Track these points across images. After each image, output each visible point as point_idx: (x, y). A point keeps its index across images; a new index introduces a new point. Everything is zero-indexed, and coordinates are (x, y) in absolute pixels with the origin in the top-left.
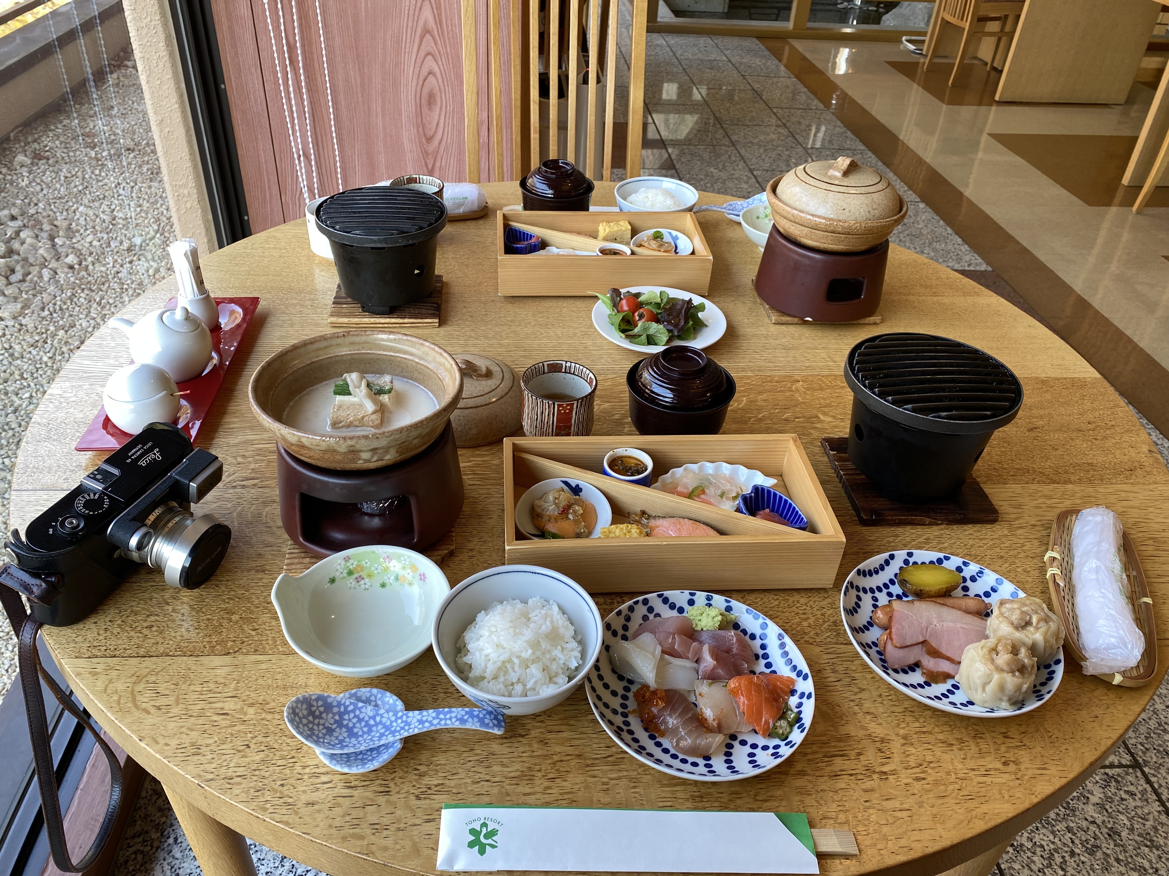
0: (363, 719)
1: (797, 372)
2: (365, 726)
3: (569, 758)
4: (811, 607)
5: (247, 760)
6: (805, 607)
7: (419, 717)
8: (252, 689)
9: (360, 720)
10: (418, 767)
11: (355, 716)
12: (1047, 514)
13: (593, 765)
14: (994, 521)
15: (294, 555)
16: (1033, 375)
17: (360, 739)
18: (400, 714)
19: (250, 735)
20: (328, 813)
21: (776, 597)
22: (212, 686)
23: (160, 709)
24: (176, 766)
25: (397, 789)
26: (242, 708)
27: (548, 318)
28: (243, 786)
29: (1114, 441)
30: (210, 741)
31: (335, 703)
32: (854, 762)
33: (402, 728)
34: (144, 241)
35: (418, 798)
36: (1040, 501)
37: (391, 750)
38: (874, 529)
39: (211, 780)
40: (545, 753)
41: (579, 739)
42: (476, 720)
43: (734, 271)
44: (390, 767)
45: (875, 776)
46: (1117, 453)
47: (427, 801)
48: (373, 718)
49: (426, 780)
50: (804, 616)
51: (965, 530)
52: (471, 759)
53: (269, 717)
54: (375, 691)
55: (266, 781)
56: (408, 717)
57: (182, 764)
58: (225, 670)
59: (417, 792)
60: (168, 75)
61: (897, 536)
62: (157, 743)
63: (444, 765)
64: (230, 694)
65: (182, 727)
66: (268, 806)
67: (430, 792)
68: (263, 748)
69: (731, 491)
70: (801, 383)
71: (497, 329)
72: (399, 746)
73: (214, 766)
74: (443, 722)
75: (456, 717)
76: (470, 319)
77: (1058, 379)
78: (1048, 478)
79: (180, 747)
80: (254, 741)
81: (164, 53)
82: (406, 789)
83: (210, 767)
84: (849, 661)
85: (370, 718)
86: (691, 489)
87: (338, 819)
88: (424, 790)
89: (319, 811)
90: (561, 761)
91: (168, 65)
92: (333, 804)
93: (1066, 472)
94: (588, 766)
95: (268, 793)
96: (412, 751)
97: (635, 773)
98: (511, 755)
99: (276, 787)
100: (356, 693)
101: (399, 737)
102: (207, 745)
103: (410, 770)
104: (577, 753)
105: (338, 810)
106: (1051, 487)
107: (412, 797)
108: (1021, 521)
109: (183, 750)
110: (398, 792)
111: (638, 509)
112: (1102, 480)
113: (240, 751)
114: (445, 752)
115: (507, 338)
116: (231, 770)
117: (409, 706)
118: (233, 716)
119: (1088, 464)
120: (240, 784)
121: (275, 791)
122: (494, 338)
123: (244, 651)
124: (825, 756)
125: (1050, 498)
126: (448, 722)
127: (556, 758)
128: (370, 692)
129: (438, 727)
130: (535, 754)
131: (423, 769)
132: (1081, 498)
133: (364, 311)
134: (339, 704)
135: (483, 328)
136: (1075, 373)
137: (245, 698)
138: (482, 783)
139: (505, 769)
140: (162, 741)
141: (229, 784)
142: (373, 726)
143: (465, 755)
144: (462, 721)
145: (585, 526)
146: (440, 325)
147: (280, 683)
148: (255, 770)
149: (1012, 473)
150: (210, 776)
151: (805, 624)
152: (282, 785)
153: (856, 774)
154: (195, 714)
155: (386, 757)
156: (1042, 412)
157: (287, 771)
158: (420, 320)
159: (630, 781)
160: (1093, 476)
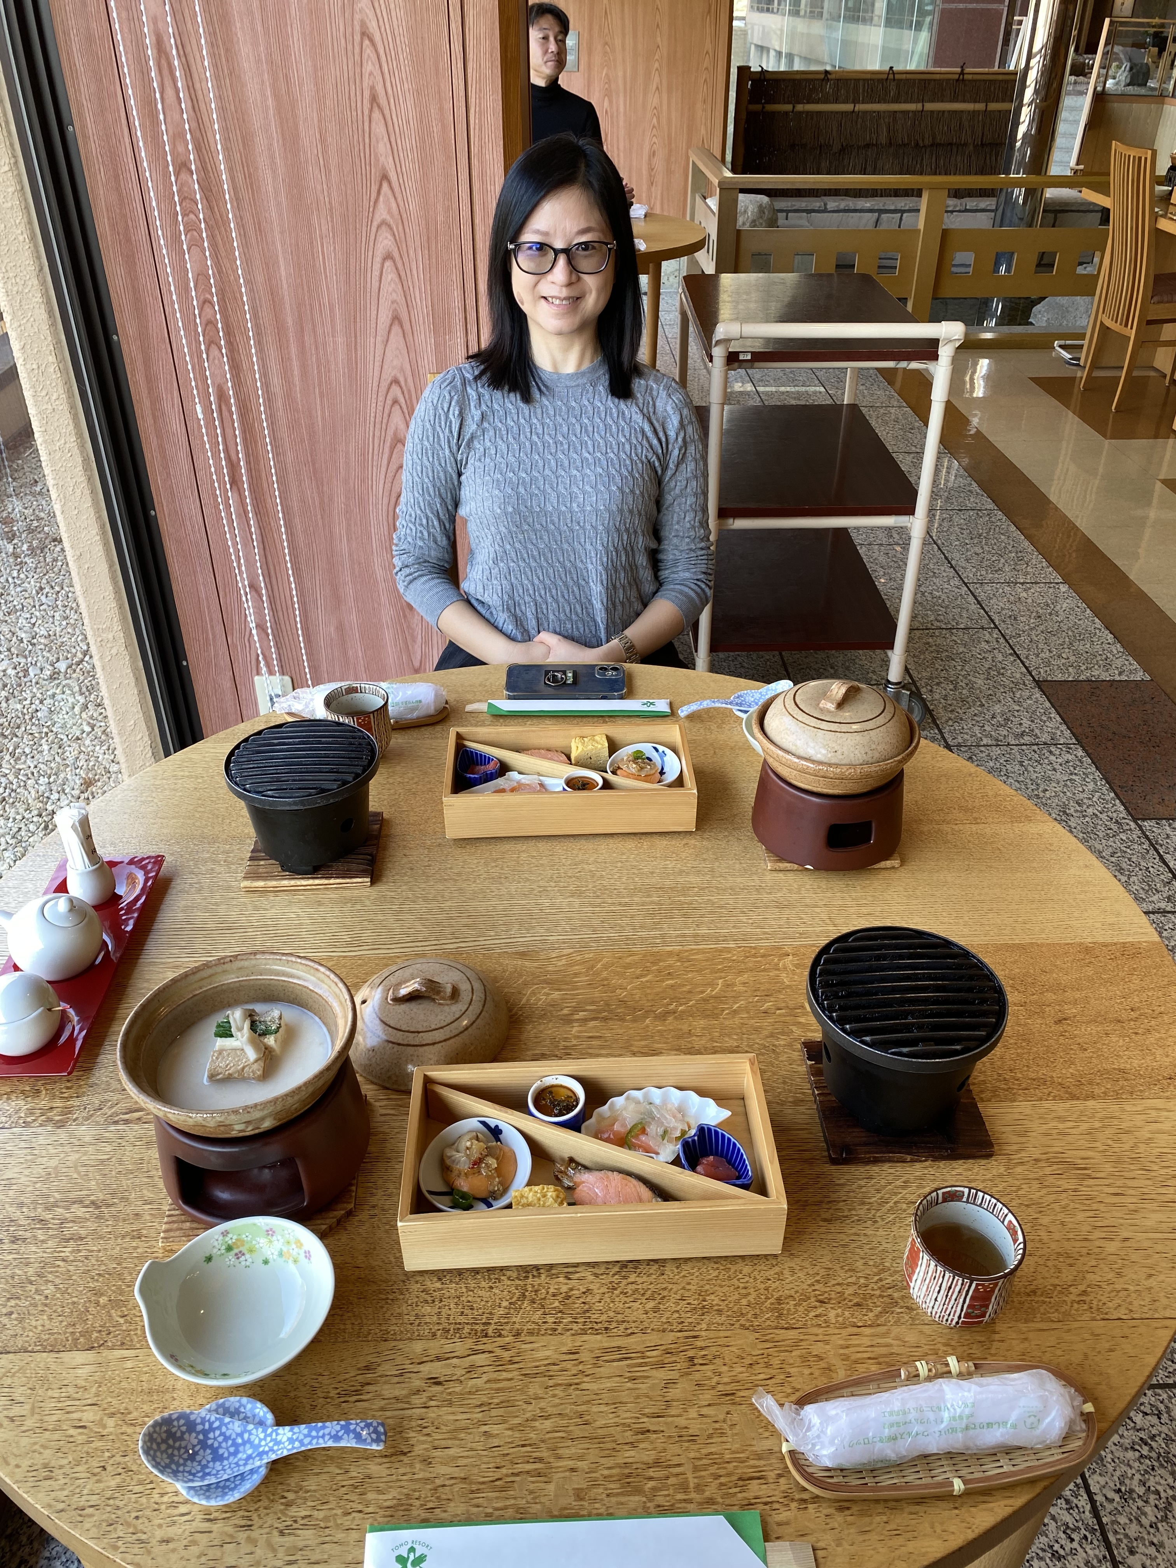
0: (229, 1437)
1: (788, 942)
2: (232, 1446)
3: (453, 1481)
4: (755, 1278)
5: (102, 1485)
6: (747, 1279)
7: (290, 1434)
8: (114, 1394)
9: (226, 1439)
10: (286, 1494)
11: (222, 1434)
12: (1056, 1143)
13: (478, 1491)
14: (989, 1156)
15: (174, 1219)
16: (1077, 940)
17: (226, 1462)
18: (270, 1430)
19: (107, 1454)
20: (184, 1553)
21: (716, 1266)
22: (71, 1390)
23: (13, 1421)
24: (27, 1493)
25: (261, 1522)
26: (101, 1419)
27: (502, 869)
28: (95, 1518)
29: (1158, 1035)
30: (65, 1462)
31: (199, 1420)
32: (772, 1486)
33: (271, 1450)
34: (70, 667)
35: (282, 1534)
36: (1052, 1124)
37: (255, 1476)
38: (845, 1168)
39: (62, 1511)
40: (428, 1475)
41: (468, 1457)
42: (352, 1436)
43: (734, 792)
44: (255, 1496)
45: (794, 1505)
46: (1159, 1052)
47: (292, 1538)
48: (241, 1435)
49: (293, 1511)
50: (744, 1291)
51: (954, 1168)
52: (344, 1483)
53: (130, 1430)
54: (245, 1400)
55: (119, 1512)
56: (277, 1434)
57: (32, 1491)
58: (88, 1369)
59: (281, 1526)
60: (87, 503)
61: (871, 1178)
62: (8, 1464)
63: (315, 1491)
64: (89, 1402)
65: (35, 1443)
66: (120, 1543)
67: (295, 1526)
68: (120, 1470)
69: (675, 1128)
70: (791, 957)
71: (440, 886)
72: (263, 1471)
73: (66, 1493)
74: (314, 1441)
75: (329, 1434)
76: (409, 872)
77: (1105, 945)
78: (1067, 1092)
79: (32, 1469)
80: (111, 1462)
81: (81, 478)
82: (269, 1523)
83: (61, 1495)
84: (787, 1351)
85: (238, 1435)
86: (629, 1127)
87: (193, 1561)
88: (289, 1523)
89: (174, 1550)
90: (444, 1486)
91: (87, 492)
92: (190, 1542)
93: (1091, 1083)
94: (472, 1492)
95: (121, 1527)
96: (281, 1474)
97: (524, 1501)
98: (389, 1478)
99: (130, 1520)
100: (223, 1403)
101: (265, 1461)
102: (61, 1467)
103: (277, 1497)
104: (462, 1475)
105: (195, 1550)
106: (1068, 1104)
107: (275, 1533)
108: (1023, 1154)
109: (34, 1473)
110: (261, 1527)
111: (566, 1156)
112: (1132, 1093)
113: (94, 1475)
114: (318, 1474)
115: (451, 898)
116: (84, 1498)
117: (281, 1421)
118: (91, 1430)
119: (1120, 1070)
120: (91, 1516)
121: (129, 1525)
122: (434, 899)
123: (110, 1344)
124: (740, 1479)
125: (1061, 1119)
126: (321, 1441)
127: (438, 1482)
128: (239, 1401)
129: (309, 1447)
130: (416, 1476)
131: (291, 1496)
132: (1101, 1120)
133: (284, 871)
134: (203, 1419)
135: (423, 886)
136: (1128, 935)
137: (105, 1406)
138: (354, 1514)
139: (381, 1497)
140: (13, 1462)
141: (80, 1515)
142: (240, 1445)
143: (339, 1478)
144: (337, 1438)
145: (499, 1183)
146: (373, 883)
147: (145, 1386)
148: (109, 1499)
149: (1024, 1086)
150: (61, 1506)
151: (744, 1302)
152: (137, 1518)
153: (771, 1502)
154: (50, 1427)
155: (248, 1486)
156: (1077, 995)
157: (144, 1500)
158: (348, 880)
159: (517, 1512)
160: (1122, 1088)
